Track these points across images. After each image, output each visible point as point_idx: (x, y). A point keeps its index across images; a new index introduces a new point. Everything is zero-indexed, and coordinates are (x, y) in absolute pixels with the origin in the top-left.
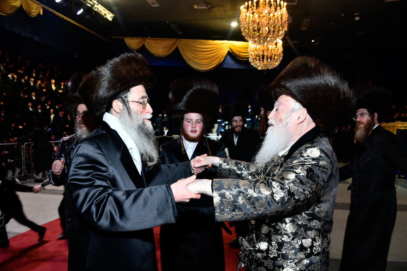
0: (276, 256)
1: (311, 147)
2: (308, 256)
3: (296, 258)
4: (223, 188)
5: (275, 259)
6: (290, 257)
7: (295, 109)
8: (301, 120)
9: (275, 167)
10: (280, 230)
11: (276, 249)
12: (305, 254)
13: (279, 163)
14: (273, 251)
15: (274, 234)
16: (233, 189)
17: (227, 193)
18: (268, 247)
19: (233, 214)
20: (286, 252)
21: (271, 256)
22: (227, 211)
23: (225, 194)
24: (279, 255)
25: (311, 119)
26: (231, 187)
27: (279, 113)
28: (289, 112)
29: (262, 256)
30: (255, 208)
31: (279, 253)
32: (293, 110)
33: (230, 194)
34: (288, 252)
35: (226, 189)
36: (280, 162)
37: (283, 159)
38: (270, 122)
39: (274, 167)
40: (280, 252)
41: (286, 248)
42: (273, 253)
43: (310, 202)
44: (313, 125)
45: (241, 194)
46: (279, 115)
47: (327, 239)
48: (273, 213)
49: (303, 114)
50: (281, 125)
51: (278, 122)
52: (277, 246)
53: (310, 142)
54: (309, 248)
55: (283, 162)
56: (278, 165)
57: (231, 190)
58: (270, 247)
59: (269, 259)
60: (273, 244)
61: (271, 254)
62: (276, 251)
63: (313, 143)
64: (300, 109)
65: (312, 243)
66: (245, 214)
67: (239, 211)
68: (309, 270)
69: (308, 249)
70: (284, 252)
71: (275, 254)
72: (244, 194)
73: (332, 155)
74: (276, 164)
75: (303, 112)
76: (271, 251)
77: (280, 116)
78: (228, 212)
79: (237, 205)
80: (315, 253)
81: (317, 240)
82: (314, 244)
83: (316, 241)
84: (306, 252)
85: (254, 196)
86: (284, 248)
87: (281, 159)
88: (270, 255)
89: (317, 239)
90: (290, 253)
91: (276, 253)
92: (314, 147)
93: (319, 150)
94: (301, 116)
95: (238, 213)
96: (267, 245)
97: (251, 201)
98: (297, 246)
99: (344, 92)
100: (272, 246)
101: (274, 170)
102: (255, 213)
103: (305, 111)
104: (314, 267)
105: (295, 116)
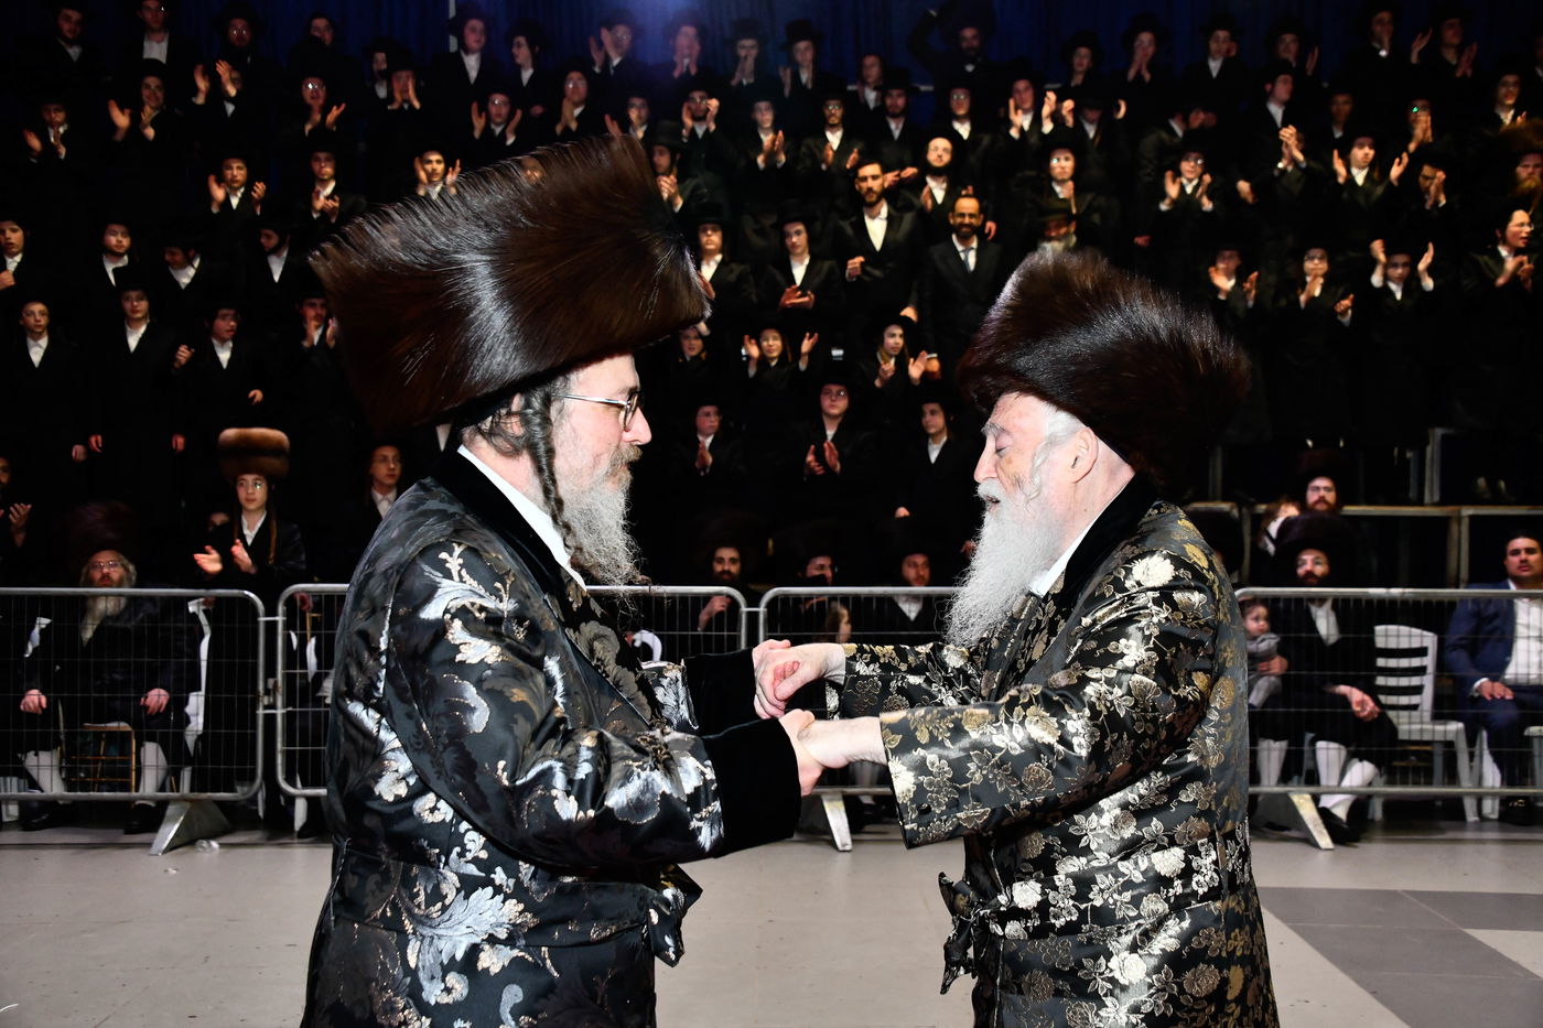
0: (1074, 918)
1: (1142, 556)
2: (1178, 907)
3: (1139, 916)
4: (917, 745)
5: (1071, 929)
6: (1119, 915)
7: (1056, 437)
8: (1083, 466)
9: (1029, 637)
10: (1082, 836)
11: (1072, 897)
12: (1167, 900)
13: (1039, 622)
14: (1062, 906)
15: (1064, 855)
16: (948, 743)
17: (932, 757)
18: (1043, 893)
19: (958, 819)
20: (1106, 901)
21: (1059, 923)
22: (938, 812)
23: (924, 760)
24: (1082, 913)
25: (1115, 456)
26: (940, 738)
27: (1007, 457)
28: (1039, 449)
29: (1026, 929)
30: (1021, 787)
31: (1083, 906)
32: (1052, 442)
33: (940, 758)
34: (1111, 901)
35: (924, 747)
36: (1045, 620)
37: (1051, 607)
38: (984, 490)
39: (1025, 639)
40: (1085, 905)
41: (1102, 887)
42: (1064, 912)
43: (1176, 734)
44: (1126, 474)
45: (975, 755)
46: (1011, 466)
47: (1237, 843)
48: (1077, 792)
49: (1083, 444)
50: (1020, 497)
51: (1011, 489)
52: (1072, 887)
53: (1133, 539)
54: (1179, 877)
55: (1055, 615)
56: (1038, 630)
57: (941, 745)
58: (1052, 894)
59: (1051, 935)
60: (1058, 883)
61: (1057, 917)
62: (1071, 902)
63: (1143, 538)
64: (1074, 432)
65: (1188, 861)
66: (993, 811)
67: (974, 808)
68: (1191, 948)
69: (1176, 883)
70: (1098, 903)
71: (1070, 913)
72: (982, 752)
73: (1211, 567)
74: (1031, 628)
75: (1085, 441)
76: (1054, 906)
77: (1011, 469)
78: (942, 813)
79: (966, 788)
80: (1201, 891)
81: (1202, 849)
82: (1194, 864)
83: (1198, 854)
84: (1168, 892)
85: (1012, 752)
86: (1096, 889)
87: (1043, 609)
88: (1053, 921)
89: (1202, 845)
90: (1118, 904)
91: (1074, 910)
92: (1152, 553)
93: (1168, 561)
94: (1080, 454)
95: (971, 813)
96: (1039, 891)
97: (1006, 770)
98: (1138, 878)
99: (1205, 352)
100: (1055, 888)
101: (1029, 648)
102: (1025, 802)
103: (1087, 435)
104: (1209, 937)
105: (1062, 457)
